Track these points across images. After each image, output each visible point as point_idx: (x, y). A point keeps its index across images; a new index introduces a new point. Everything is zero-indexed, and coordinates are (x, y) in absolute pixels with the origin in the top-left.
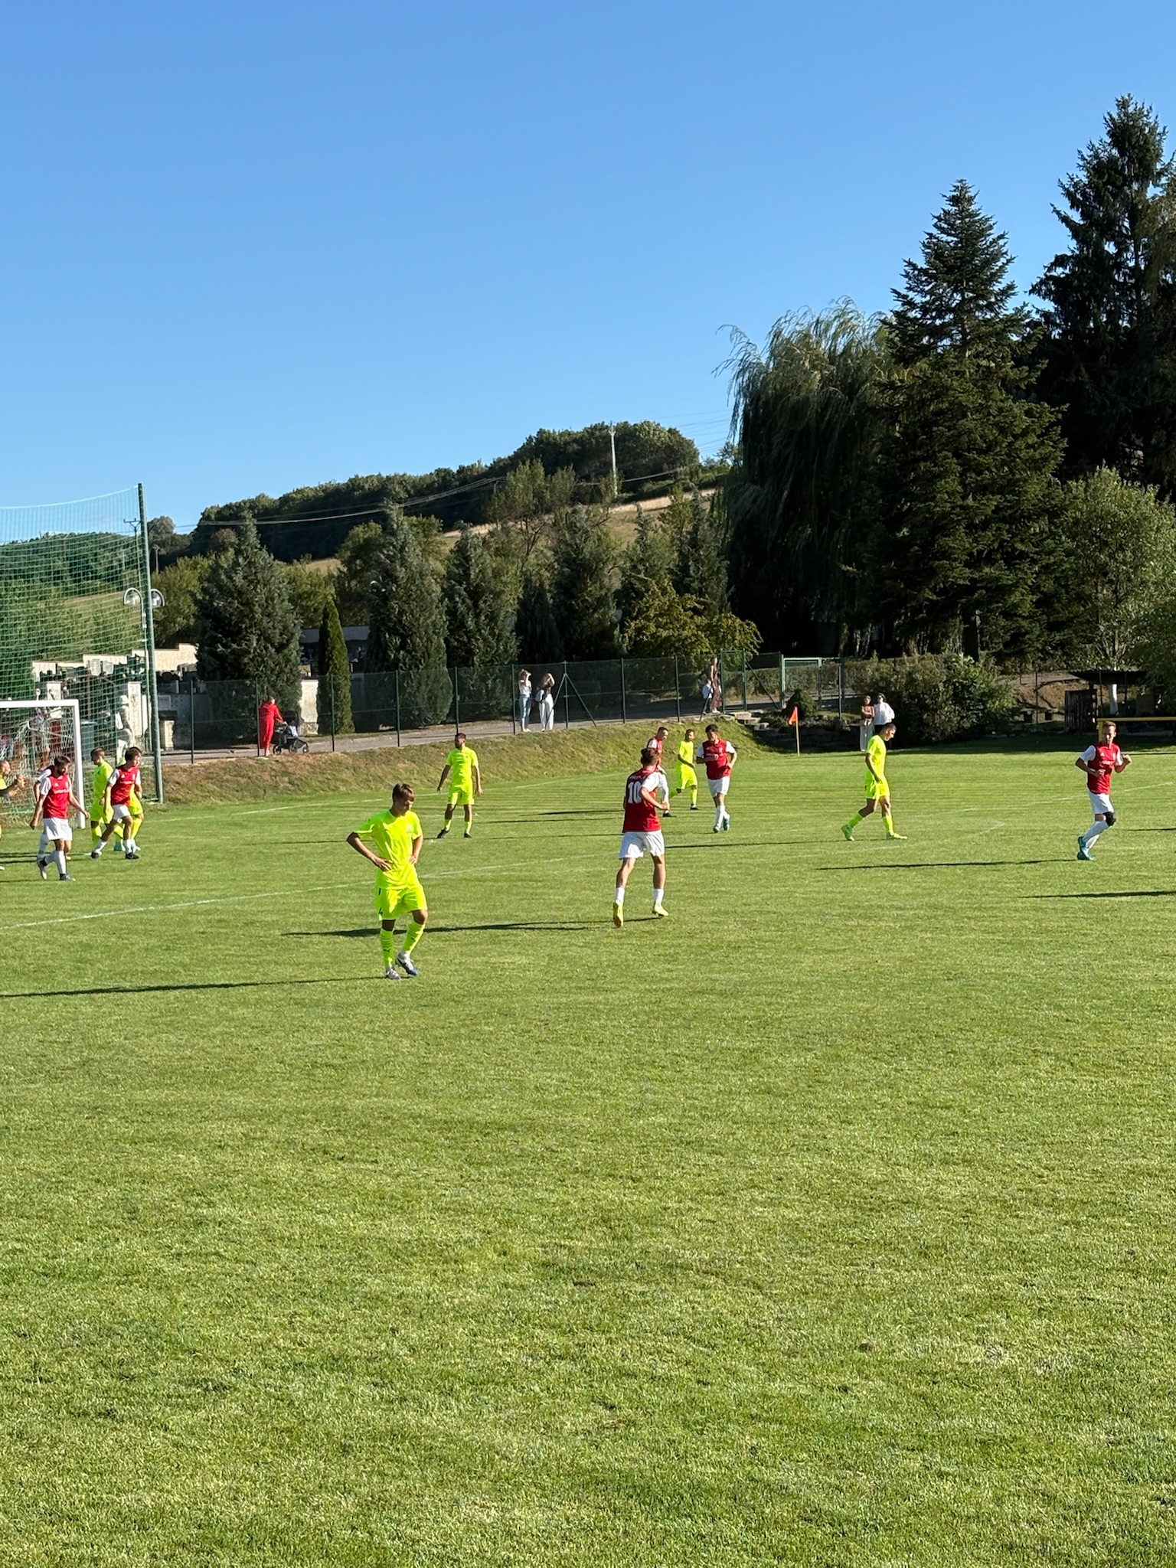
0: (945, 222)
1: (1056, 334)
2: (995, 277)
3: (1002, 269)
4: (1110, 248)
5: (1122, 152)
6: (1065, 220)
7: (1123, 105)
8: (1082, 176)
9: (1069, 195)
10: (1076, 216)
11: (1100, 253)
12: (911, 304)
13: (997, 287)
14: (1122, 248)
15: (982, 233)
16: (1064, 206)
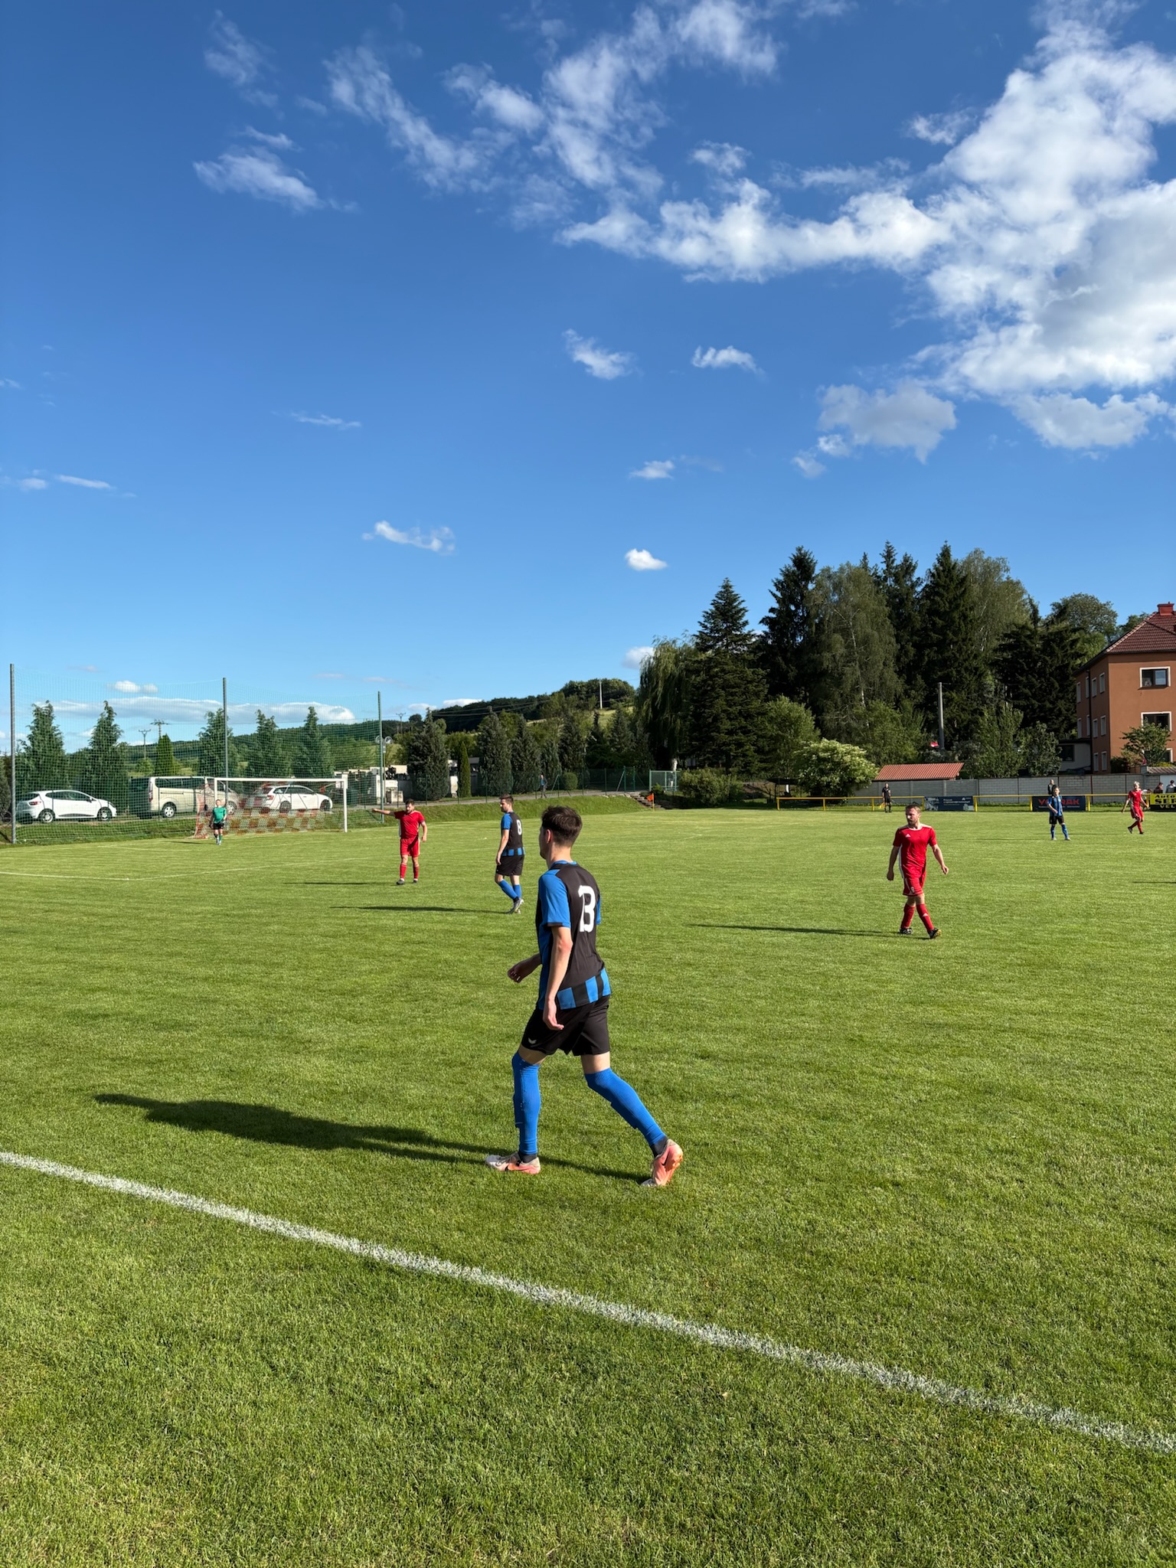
0: (720, 595)
1: (770, 642)
2: (740, 618)
3: (743, 614)
4: (793, 608)
5: (798, 569)
6: (774, 595)
7: (799, 550)
8: (781, 578)
9: (776, 585)
10: (778, 594)
11: (788, 608)
12: (706, 627)
13: (741, 622)
14: (797, 607)
15: (735, 600)
16: (774, 590)
